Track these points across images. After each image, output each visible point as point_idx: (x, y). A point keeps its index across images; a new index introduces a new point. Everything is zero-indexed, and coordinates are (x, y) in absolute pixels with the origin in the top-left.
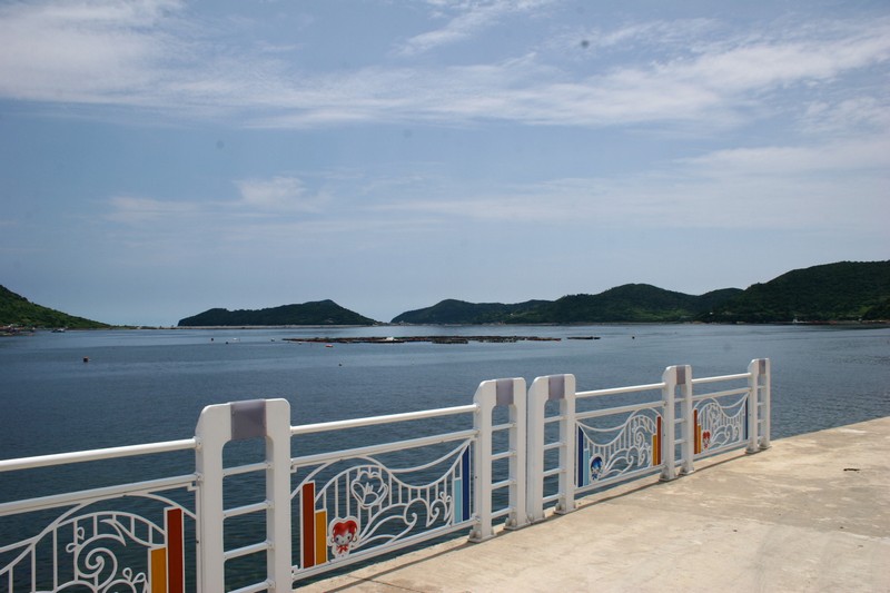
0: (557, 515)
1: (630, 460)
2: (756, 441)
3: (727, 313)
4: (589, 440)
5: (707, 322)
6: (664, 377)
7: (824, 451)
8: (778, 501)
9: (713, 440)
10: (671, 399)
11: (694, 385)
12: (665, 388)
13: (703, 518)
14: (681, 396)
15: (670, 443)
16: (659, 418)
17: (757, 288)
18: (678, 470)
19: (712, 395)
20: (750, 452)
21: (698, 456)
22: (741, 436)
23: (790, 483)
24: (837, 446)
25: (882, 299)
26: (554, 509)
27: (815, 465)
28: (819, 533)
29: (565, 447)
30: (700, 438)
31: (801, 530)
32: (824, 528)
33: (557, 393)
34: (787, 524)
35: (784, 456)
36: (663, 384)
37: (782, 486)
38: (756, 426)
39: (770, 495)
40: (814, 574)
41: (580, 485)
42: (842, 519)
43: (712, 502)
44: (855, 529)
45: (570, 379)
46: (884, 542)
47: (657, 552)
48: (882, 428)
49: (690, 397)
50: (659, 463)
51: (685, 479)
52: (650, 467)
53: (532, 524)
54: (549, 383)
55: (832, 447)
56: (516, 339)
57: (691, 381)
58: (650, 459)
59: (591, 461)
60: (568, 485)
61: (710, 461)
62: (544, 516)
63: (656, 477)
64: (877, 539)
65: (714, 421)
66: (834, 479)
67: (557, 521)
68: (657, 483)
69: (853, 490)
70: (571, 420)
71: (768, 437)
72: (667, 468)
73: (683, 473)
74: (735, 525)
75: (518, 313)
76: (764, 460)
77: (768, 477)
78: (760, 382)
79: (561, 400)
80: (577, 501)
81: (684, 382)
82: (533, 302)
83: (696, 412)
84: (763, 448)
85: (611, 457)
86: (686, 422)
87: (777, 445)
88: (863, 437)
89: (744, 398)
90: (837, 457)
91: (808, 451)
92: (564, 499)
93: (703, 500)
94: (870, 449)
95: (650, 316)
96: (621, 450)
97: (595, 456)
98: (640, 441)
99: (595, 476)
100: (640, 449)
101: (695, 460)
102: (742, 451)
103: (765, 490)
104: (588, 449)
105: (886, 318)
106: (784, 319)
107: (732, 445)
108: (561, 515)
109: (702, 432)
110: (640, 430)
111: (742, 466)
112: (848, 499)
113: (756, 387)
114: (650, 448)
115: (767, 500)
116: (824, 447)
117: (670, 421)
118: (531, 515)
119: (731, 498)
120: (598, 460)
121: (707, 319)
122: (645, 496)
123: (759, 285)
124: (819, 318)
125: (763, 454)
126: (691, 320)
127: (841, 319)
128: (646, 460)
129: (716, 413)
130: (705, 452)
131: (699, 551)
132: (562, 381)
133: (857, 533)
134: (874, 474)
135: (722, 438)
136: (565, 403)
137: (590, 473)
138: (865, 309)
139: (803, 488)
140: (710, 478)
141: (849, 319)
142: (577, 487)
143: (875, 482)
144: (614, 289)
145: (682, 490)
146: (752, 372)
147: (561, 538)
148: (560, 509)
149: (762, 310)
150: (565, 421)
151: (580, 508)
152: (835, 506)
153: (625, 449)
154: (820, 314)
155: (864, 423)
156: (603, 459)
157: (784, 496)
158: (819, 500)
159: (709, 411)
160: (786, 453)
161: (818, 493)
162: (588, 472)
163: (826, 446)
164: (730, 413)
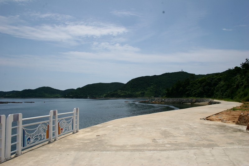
0: (15, 157)
1: (39, 138)
2: (75, 130)
3: (71, 95)
4: (26, 133)
5: (65, 98)
6: (49, 114)
7: (92, 131)
8: (80, 146)
9: (63, 130)
10: (52, 120)
11: (58, 115)
12: (50, 117)
13: (60, 152)
14: (54, 119)
15: (51, 132)
16: (48, 125)
17: (79, 89)
18: (54, 139)
19: (63, 118)
20: (74, 133)
21: (59, 135)
22: (71, 129)
23: (83, 140)
24: (95, 130)
25: (109, 92)
26: (15, 155)
27: (90, 135)
28: (89, 153)
29: (18, 135)
30: (60, 130)
31: (85, 152)
32: (90, 151)
33: (16, 119)
34: (82, 151)
35: (82, 133)
36: (49, 115)
37: (81, 141)
38: (75, 126)
39: (78, 144)
40: (87, 163)
41: (24, 146)
42: (94, 148)
43: (63, 148)
44: (97, 150)
45: (20, 115)
46: (103, 153)
47: (46, 164)
48: (106, 125)
49: (57, 119)
50: (48, 138)
51: (56, 142)
52: (46, 139)
53: (7, 161)
54: (14, 116)
55: (94, 130)
56: (7, 102)
57: (57, 114)
58: (45, 137)
59: (27, 139)
60: (20, 147)
61: (63, 136)
62: (11, 157)
63: (47, 142)
64: (102, 152)
65: (64, 125)
66: (94, 138)
67: (16, 158)
68: (47, 144)
69: (98, 141)
70: (21, 127)
71: (78, 129)
72: (50, 139)
73: (55, 140)
74: (68, 153)
75: (9, 94)
76: (77, 135)
77: (78, 139)
78: (76, 114)
79: (17, 121)
80: (23, 152)
81: (55, 115)
82: (14, 91)
83: (59, 123)
84: (77, 132)
85: (33, 137)
86: (56, 126)
87: (81, 131)
88: (102, 127)
89: (72, 119)
90: (95, 133)
91: (88, 132)
92: (18, 151)
93: (60, 147)
94: (103, 130)
95: (50, 96)
96: (36, 135)
97: (28, 137)
98: (42, 132)
99: (28, 143)
100: (42, 135)
101: (58, 136)
102: (72, 133)
103: (77, 143)
104: (26, 135)
105: (109, 97)
106: (85, 97)
107: (68, 132)
108: (17, 156)
109: (61, 128)
110: (42, 129)
111: (71, 137)
112: (96, 143)
113: (75, 115)
114: (45, 134)
115: (77, 146)
116: (92, 130)
117: (51, 126)
118: (6, 158)
119: (68, 146)
120: (29, 138)
121: (65, 97)
122: (44, 148)
123: (79, 88)
124: (94, 97)
125: (77, 133)
126: (61, 97)
127: (99, 97)
128: (44, 137)
129: (64, 123)
130: (61, 134)
131: (58, 162)
132: (18, 115)
133: (98, 151)
134: (103, 136)
135: (66, 130)
136: (19, 122)
137: (27, 142)
138: (105, 95)
139: (86, 142)
140: (62, 141)
141: (101, 97)
142: (22, 147)
143: (103, 138)
144: (39, 88)
145: (54, 145)
146: (74, 111)
147: (16, 164)
148: (17, 154)
149: (80, 95)
150: (19, 127)
151: (23, 154)
152: (93, 145)
153: (38, 135)
154: (94, 96)
155: (102, 124)
156: (31, 138)
157: (81, 144)
158: (90, 144)
159: (62, 123)
160: (83, 132)
161: (90, 142)
162: (26, 142)
163: (93, 130)
164: (68, 123)
